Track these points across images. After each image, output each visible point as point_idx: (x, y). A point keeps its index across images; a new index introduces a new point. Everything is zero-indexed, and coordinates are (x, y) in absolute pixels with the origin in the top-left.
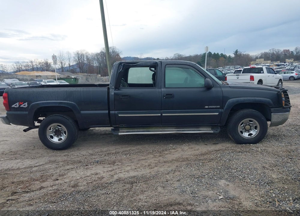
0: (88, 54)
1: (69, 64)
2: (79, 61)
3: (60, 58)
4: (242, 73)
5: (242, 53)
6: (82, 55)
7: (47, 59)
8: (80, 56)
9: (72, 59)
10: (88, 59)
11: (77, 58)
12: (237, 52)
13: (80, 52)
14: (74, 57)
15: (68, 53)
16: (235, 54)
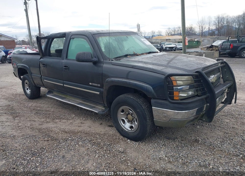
0: (229, 17)
1: (209, 28)
2: (219, 24)
3: (202, 22)
6: (223, 18)
7: (192, 25)
8: (220, 20)
9: (213, 23)
10: (227, 22)
11: (217, 22)
13: (220, 16)
14: (215, 21)
15: (210, 17)
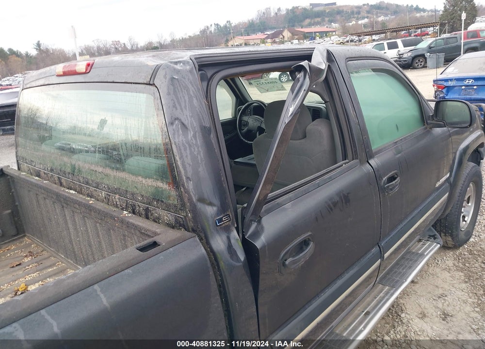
5: (50, 47)
12: (39, 45)
16: (37, 49)
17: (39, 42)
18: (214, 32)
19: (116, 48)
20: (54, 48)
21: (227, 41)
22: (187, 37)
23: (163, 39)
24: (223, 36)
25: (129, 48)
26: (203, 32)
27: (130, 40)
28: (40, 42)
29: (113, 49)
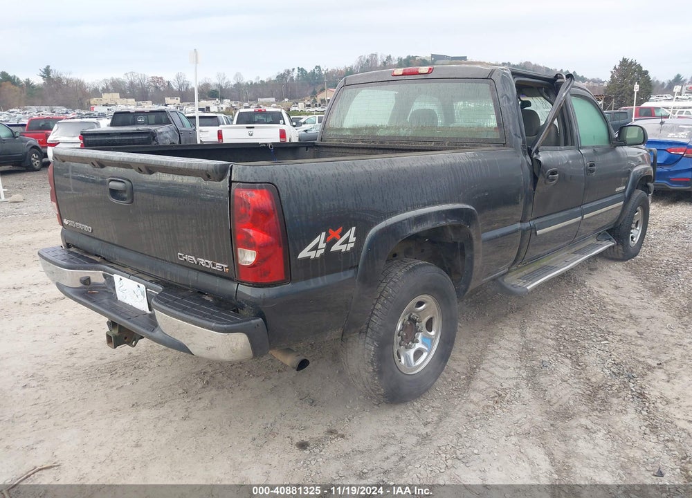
4: (237, 123)
5: (64, 75)
12: (47, 71)
16: (44, 77)
17: (48, 67)
18: (297, 80)
19: (157, 87)
20: (68, 77)
21: (314, 94)
22: (258, 81)
23: (226, 81)
24: (308, 86)
25: (175, 88)
26: (281, 77)
27: (178, 77)
28: (50, 68)
29: (152, 88)
